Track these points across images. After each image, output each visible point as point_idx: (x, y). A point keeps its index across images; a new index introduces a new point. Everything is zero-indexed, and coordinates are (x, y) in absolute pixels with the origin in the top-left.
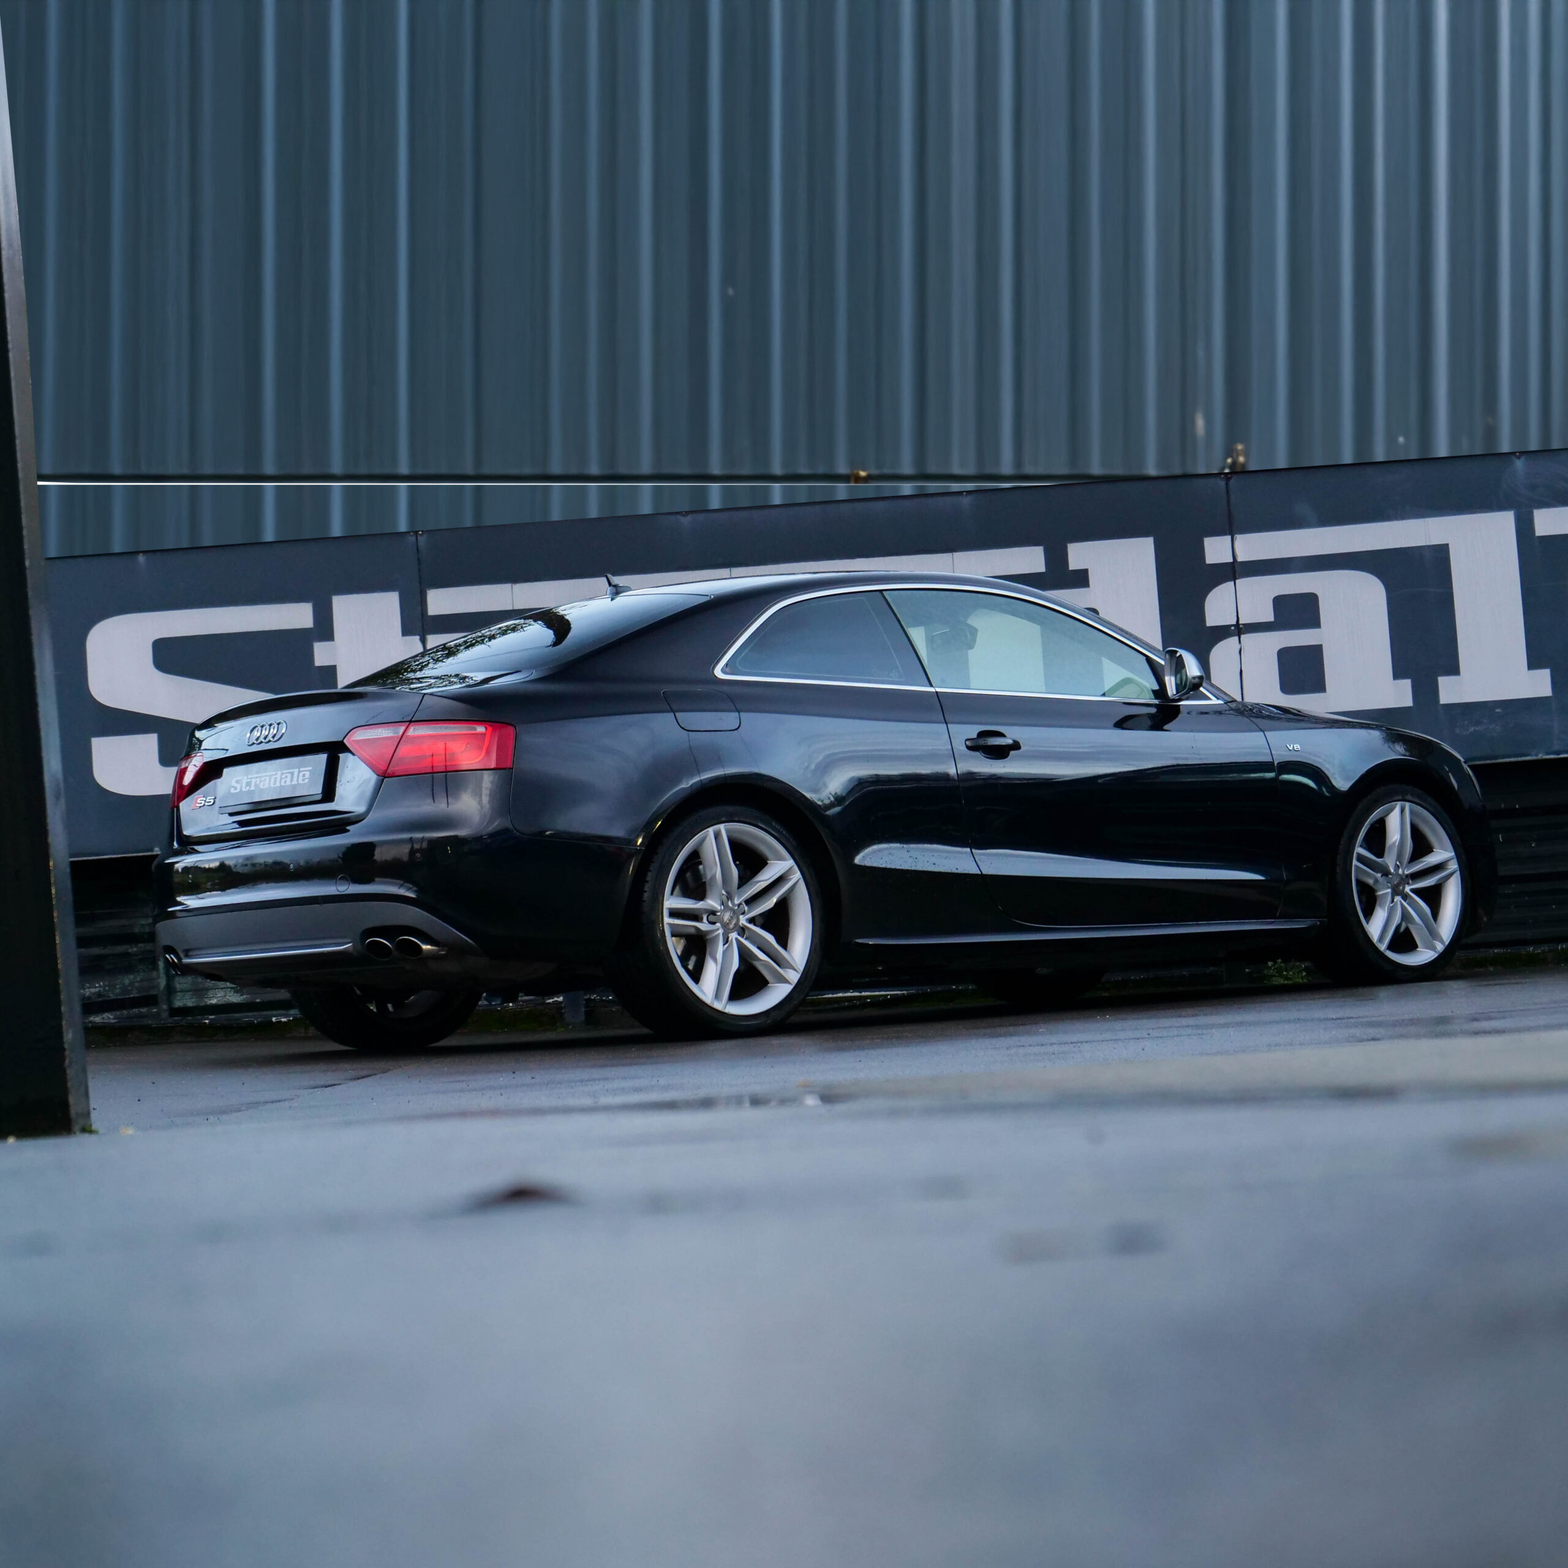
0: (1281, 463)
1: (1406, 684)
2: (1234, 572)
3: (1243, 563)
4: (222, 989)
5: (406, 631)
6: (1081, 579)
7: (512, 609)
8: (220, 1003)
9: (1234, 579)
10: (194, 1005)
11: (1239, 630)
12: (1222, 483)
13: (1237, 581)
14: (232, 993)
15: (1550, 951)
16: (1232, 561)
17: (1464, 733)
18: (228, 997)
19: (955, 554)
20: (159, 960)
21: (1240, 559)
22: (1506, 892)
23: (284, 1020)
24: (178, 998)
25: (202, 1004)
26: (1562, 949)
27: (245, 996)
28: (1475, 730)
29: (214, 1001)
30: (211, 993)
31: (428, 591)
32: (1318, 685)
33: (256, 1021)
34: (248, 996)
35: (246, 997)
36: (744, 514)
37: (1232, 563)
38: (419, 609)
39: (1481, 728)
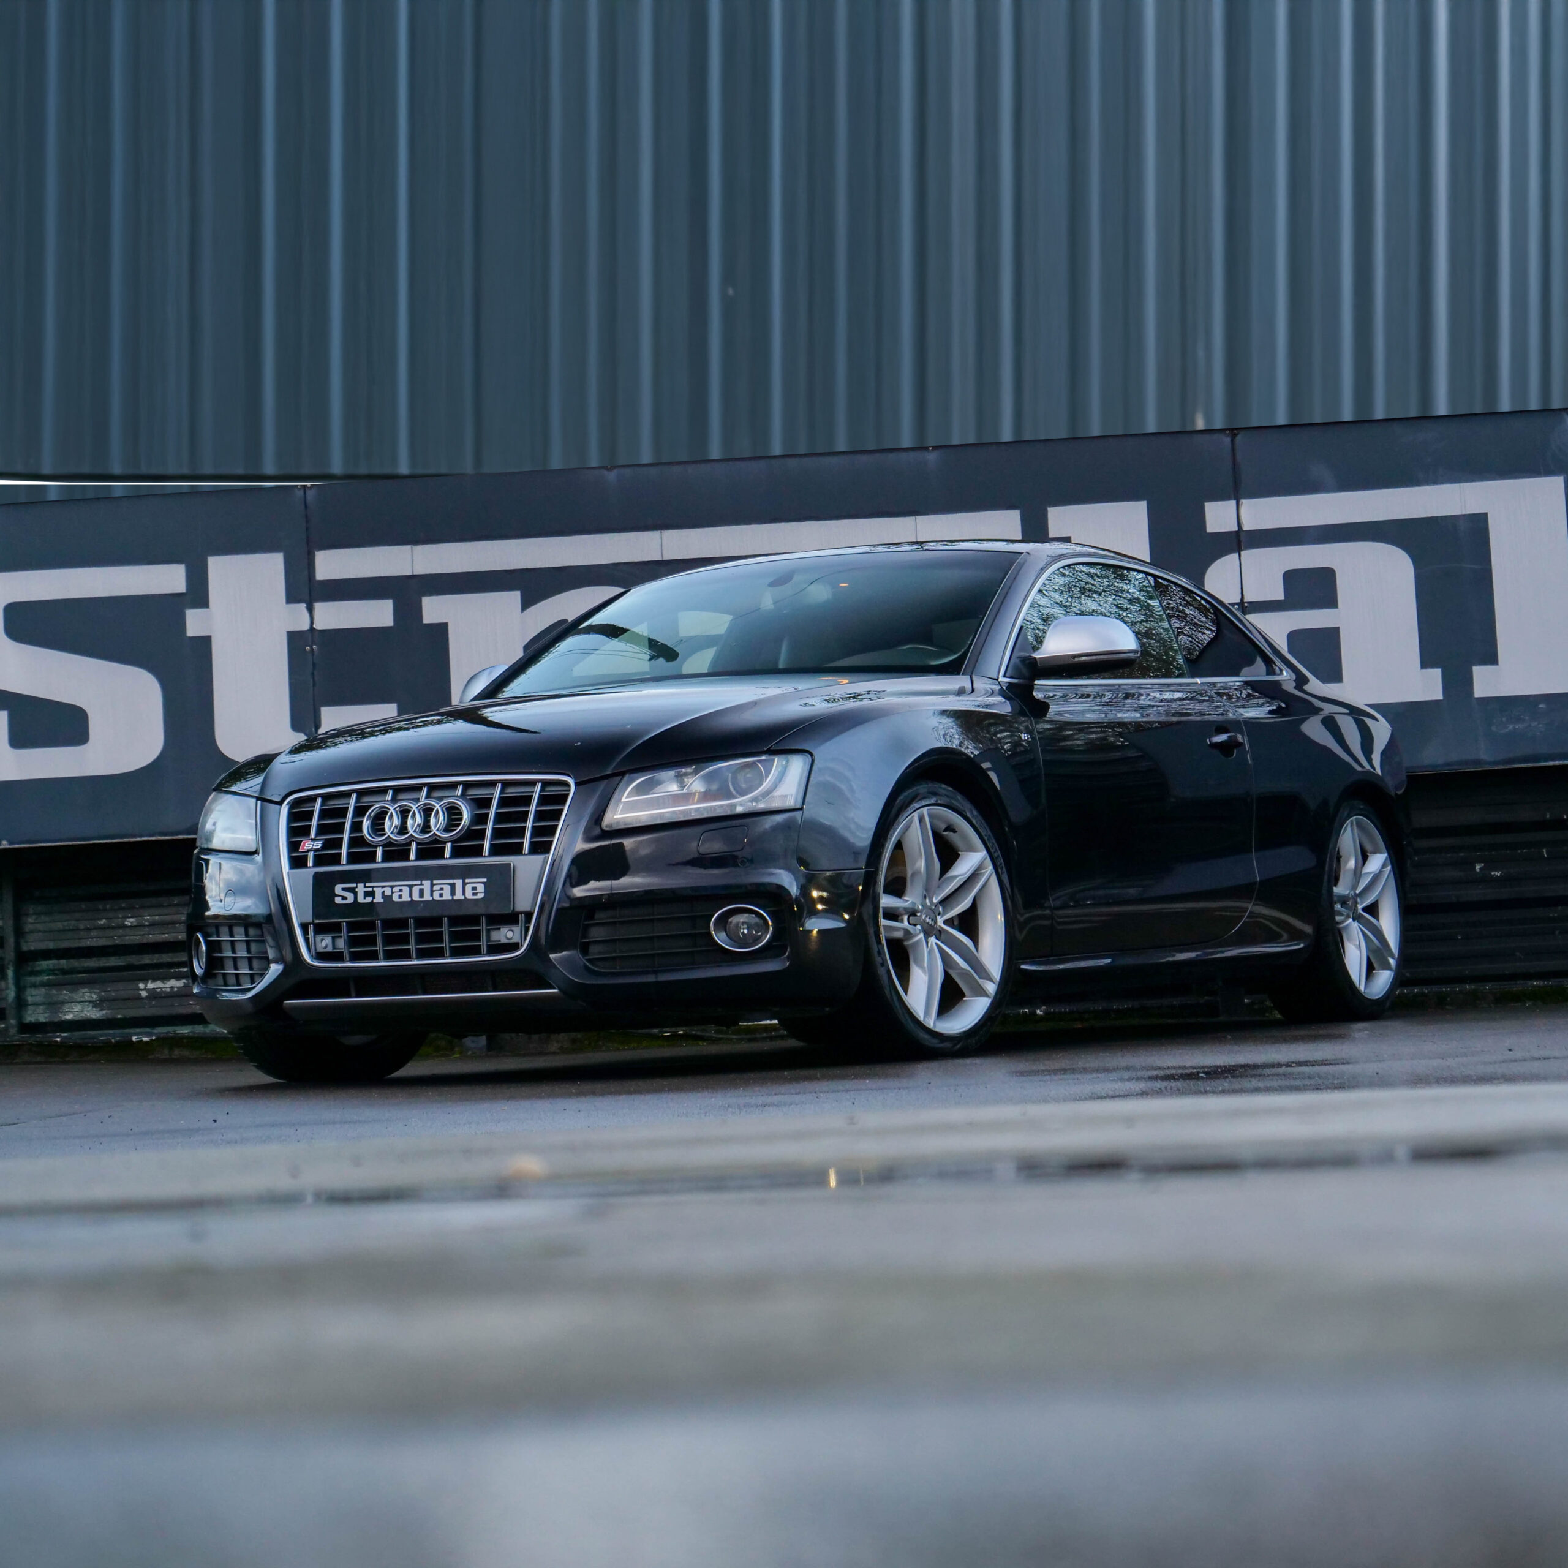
0: (1281, 419)
1: (1436, 673)
2: (1239, 542)
3: (1251, 533)
4: (79, 1002)
5: (292, 597)
7: (411, 574)
8: (77, 1018)
9: (1239, 550)
10: (47, 1020)
11: (1244, 608)
12: (1228, 440)
13: (1242, 553)
14: (91, 1008)
16: (1236, 529)
17: (1503, 731)
18: (85, 1012)
19: (920, 519)
20: (8, 968)
21: (1246, 528)
22: (1551, 915)
23: (145, 1039)
24: (29, 1012)
25: (56, 1020)
27: (104, 1012)
28: (1514, 728)
29: (69, 1017)
30: (66, 1008)
31: (316, 553)
32: (1334, 672)
33: (113, 1040)
34: (109, 1012)
35: (106, 1013)
36: (677, 469)
37: (1236, 532)
38: (306, 573)
39: (1520, 726)
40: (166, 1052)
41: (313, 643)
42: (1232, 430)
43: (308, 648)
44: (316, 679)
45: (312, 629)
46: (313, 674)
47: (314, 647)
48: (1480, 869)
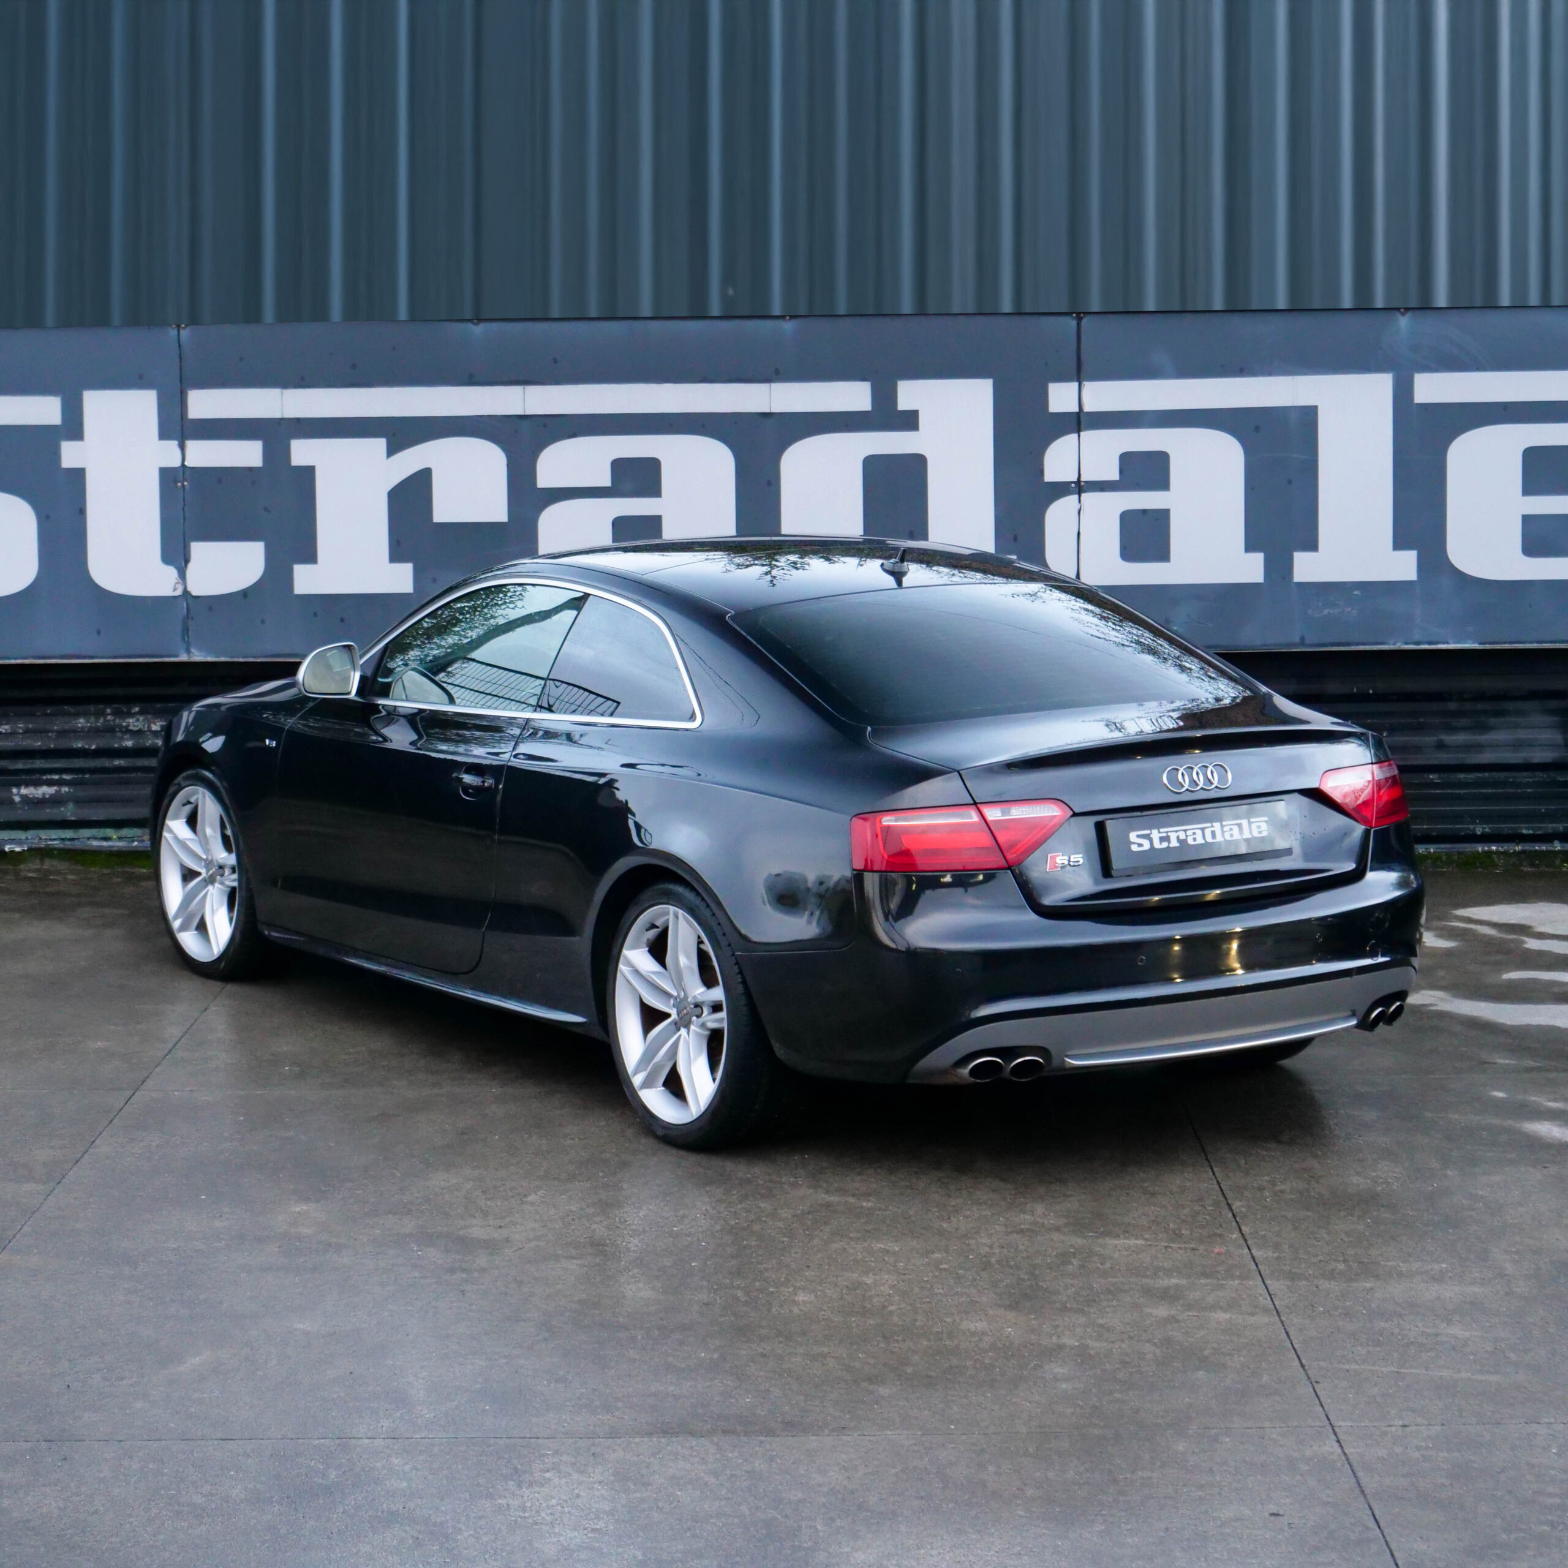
1: (1258, 558)
2: (1079, 423)
3: (1091, 414)
5: (164, 434)
6: (909, 421)
7: (280, 417)
9: (1079, 431)
11: (1080, 487)
12: (1074, 323)
13: (1082, 433)
16: (1077, 410)
17: (1317, 616)
19: (774, 385)
21: (1087, 408)
23: (18, 849)
28: (1329, 613)
31: (189, 392)
32: (1161, 553)
37: (1077, 413)
38: (179, 411)
39: (1336, 611)
40: (38, 861)
41: (185, 480)
42: (1078, 314)
43: (179, 484)
44: (187, 515)
45: (183, 465)
46: (183, 510)
47: (186, 483)
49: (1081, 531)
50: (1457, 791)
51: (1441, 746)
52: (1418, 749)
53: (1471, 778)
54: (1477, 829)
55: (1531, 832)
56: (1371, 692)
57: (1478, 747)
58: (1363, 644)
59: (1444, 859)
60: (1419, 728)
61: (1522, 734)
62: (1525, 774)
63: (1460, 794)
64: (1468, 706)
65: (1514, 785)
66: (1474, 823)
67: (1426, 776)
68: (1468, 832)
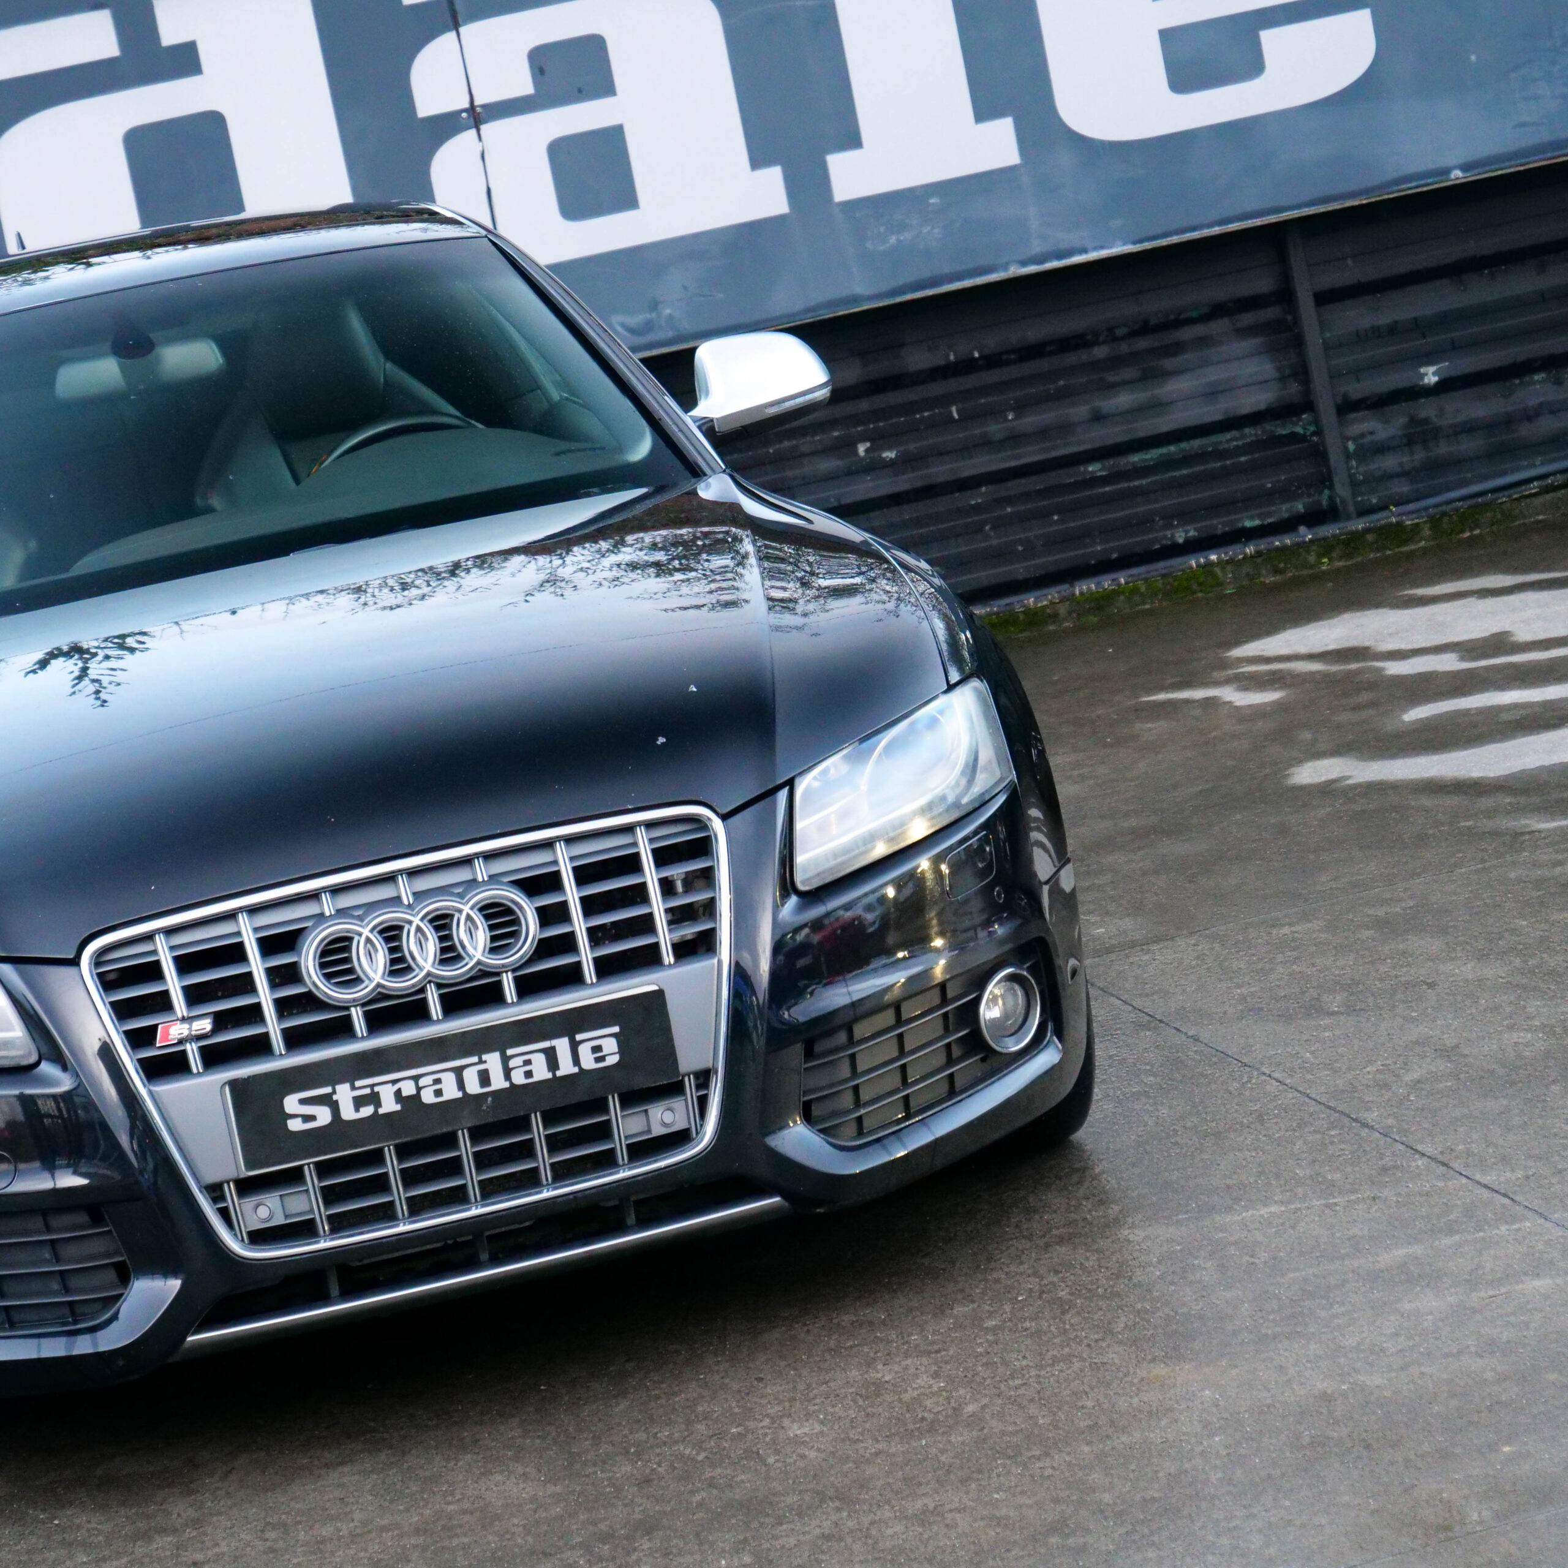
1: (774, 175)
2: (453, 13)
6: (185, 61)
9: (456, 26)
11: (476, 116)
13: (462, 30)
15: (1062, 600)
17: (882, 248)
22: (974, 503)
26: (1082, 593)
28: (899, 241)
32: (623, 196)
39: (907, 236)
48: (867, 451)
49: (491, 186)
50: (1136, 483)
51: (1098, 417)
52: (1065, 429)
53: (1152, 459)
54: (1177, 535)
55: (1257, 522)
56: (976, 355)
57: (1157, 406)
58: (959, 277)
59: (1143, 589)
60: (1062, 396)
61: (1215, 374)
62: (1228, 436)
63: (1141, 486)
64: (1124, 348)
65: (1219, 454)
66: (1170, 526)
67: (1082, 469)
68: (1164, 542)
